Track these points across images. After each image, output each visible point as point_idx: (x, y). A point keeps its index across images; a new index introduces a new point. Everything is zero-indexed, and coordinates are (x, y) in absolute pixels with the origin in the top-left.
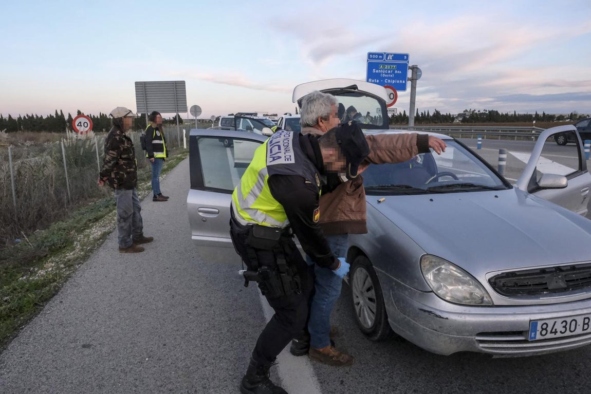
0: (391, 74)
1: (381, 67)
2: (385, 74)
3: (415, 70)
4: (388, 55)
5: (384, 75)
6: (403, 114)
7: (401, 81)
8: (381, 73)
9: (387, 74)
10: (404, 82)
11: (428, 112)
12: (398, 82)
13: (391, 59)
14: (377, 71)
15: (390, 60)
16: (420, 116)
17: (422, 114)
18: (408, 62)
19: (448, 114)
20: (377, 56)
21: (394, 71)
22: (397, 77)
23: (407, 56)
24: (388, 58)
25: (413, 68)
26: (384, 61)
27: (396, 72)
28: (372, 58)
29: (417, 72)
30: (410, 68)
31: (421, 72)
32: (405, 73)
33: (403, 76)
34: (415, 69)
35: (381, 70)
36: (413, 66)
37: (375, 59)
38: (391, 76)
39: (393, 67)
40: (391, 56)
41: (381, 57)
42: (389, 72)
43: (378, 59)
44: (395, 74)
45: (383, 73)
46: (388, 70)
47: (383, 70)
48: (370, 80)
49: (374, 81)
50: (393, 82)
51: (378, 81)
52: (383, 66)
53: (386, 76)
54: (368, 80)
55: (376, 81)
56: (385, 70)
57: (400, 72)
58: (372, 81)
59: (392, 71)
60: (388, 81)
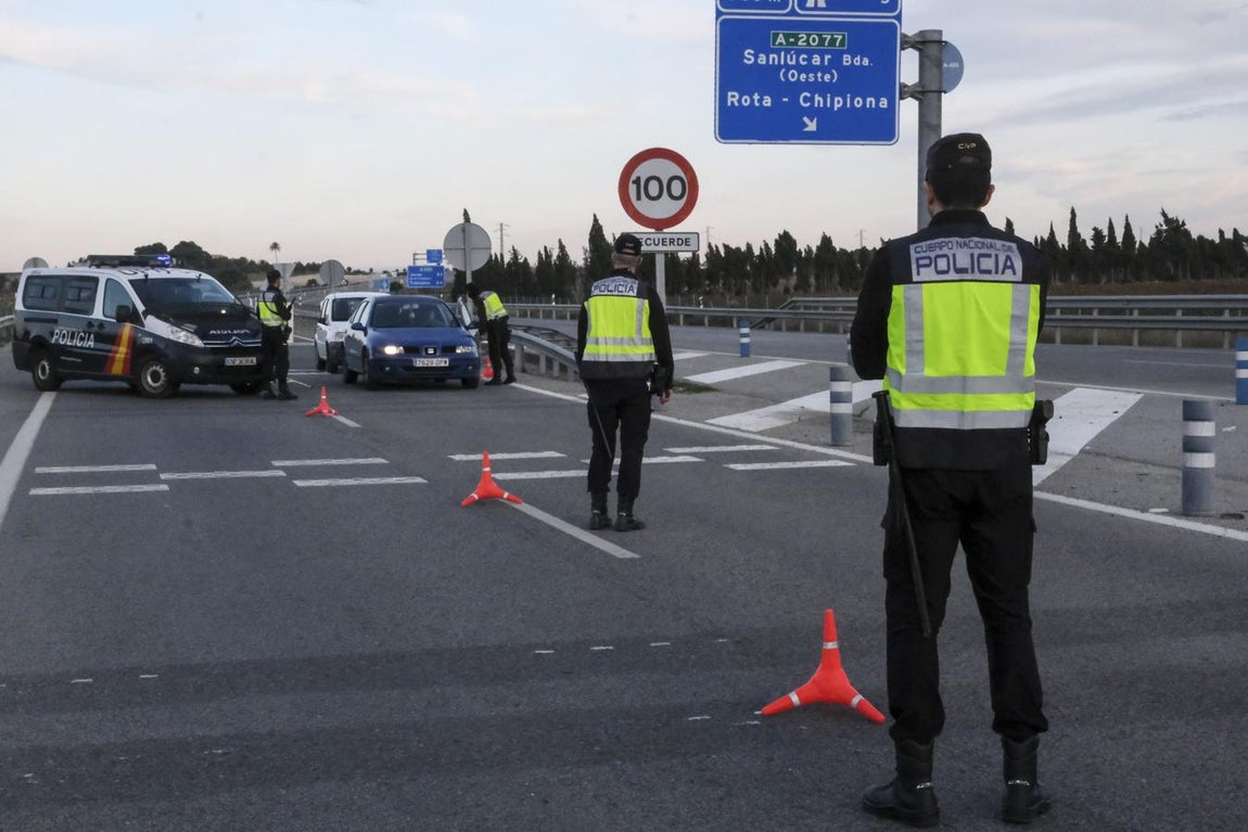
0: (823, 69)
1: (781, 39)
2: (799, 69)
3: (933, 50)
5: (793, 75)
7: (871, 100)
8: (780, 67)
9: (809, 69)
10: (884, 103)
11: (1128, 227)
12: (858, 102)
13: (821, 3)
14: (762, 59)
15: (816, 8)
16: (1090, 244)
17: (1098, 234)
18: (899, 17)
19: (1229, 235)
21: (837, 56)
22: (851, 82)
24: (810, 3)
25: (923, 42)
26: (793, 13)
27: (847, 59)
28: (738, 4)
29: (939, 65)
30: (907, 43)
31: (959, 60)
32: (889, 65)
33: (882, 78)
34: (931, 46)
35: (778, 52)
36: (922, 33)
37: (750, 4)
38: (827, 77)
39: (833, 41)
42: (816, 60)
43: (765, 3)
44: (843, 70)
45: (789, 68)
46: (810, 53)
47: (787, 52)
48: (733, 98)
49: (752, 100)
50: (836, 106)
51: (767, 101)
52: (787, 37)
53: (803, 77)
54: (722, 98)
55: (760, 101)
56: (799, 53)
57: (866, 62)
58: (739, 101)
59: (827, 57)
60: (811, 100)
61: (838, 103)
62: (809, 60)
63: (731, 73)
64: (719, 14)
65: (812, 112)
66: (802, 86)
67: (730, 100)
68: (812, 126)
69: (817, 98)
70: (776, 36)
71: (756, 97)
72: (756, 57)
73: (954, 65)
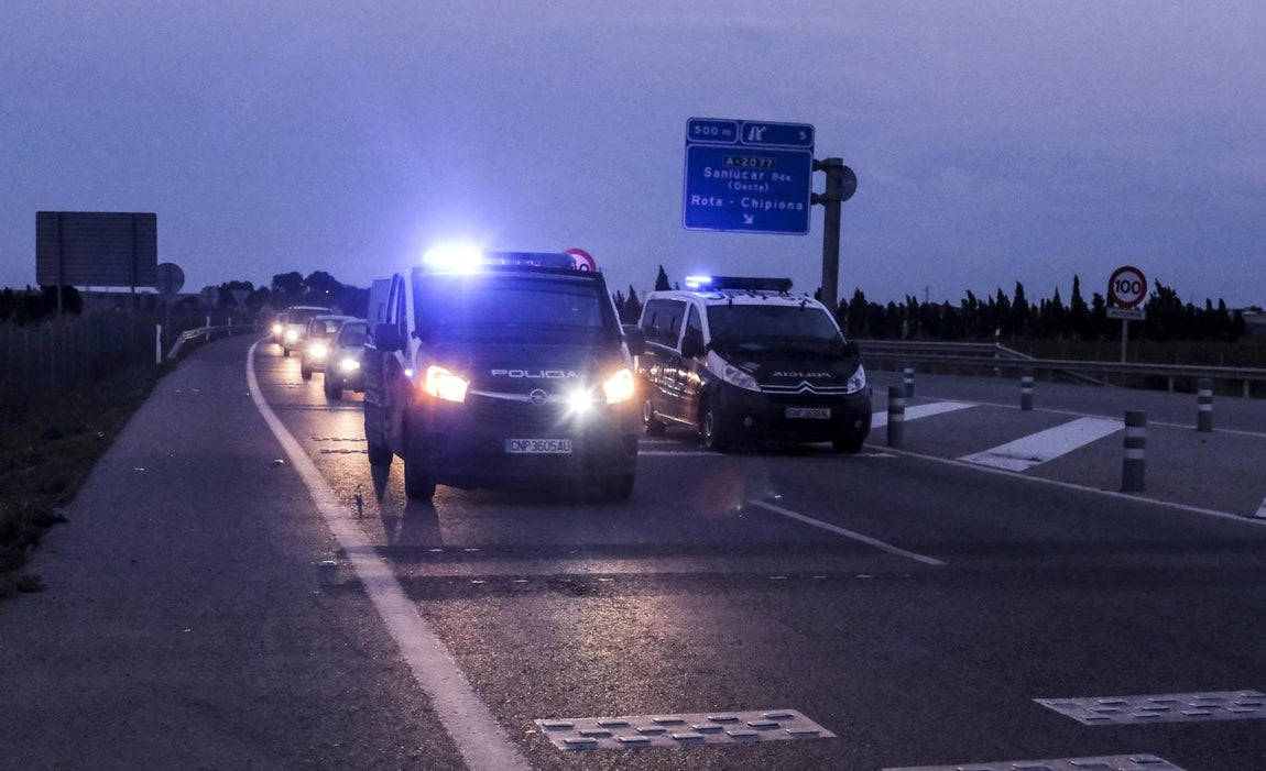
0: (759, 182)
1: (730, 161)
2: (742, 181)
3: (836, 172)
4: (748, 126)
5: (738, 185)
6: (1011, 300)
7: (791, 205)
8: (729, 180)
9: (749, 181)
10: (800, 206)
12: (782, 205)
13: (759, 138)
14: (717, 174)
15: (755, 141)
18: (812, 149)
20: (715, 130)
21: (768, 175)
22: (777, 192)
23: (809, 130)
24: (751, 138)
25: (830, 166)
26: (739, 143)
27: (775, 176)
28: (701, 136)
29: (841, 180)
30: (818, 166)
31: (853, 178)
32: (804, 181)
33: (800, 191)
34: (835, 169)
35: (727, 170)
36: (828, 160)
37: (710, 137)
38: (761, 188)
39: (766, 164)
40: (759, 132)
41: (727, 132)
42: (754, 176)
43: (720, 137)
44: (772, 183)
45: (734, 180)
46: (750, 171)
47: (734, 170)
48: (696, 199)
49: (709, 202)
50: (767, 208)
51: (719, 202)
52: (734, 160)
53: (744, 187)
54: (689, 199)
55: (715, 202)
56: (742, 171)
57: (788, 178)
58: (700, 202)
59: (761, 175)
60: (750, 203)
61: (768, 205)
62: (749, 175)
63: (695, 183)
64: (688, 143)
65: (750, 211)
66: (743, 193)
67: (694, 200)
68: (750, 220)
69: (754, 202)
70: (727, 159)
71: (712, 200)
72: (712, 172)
73: (850, 182)
